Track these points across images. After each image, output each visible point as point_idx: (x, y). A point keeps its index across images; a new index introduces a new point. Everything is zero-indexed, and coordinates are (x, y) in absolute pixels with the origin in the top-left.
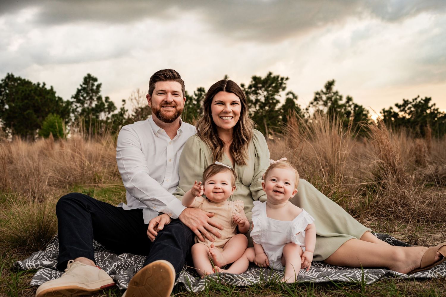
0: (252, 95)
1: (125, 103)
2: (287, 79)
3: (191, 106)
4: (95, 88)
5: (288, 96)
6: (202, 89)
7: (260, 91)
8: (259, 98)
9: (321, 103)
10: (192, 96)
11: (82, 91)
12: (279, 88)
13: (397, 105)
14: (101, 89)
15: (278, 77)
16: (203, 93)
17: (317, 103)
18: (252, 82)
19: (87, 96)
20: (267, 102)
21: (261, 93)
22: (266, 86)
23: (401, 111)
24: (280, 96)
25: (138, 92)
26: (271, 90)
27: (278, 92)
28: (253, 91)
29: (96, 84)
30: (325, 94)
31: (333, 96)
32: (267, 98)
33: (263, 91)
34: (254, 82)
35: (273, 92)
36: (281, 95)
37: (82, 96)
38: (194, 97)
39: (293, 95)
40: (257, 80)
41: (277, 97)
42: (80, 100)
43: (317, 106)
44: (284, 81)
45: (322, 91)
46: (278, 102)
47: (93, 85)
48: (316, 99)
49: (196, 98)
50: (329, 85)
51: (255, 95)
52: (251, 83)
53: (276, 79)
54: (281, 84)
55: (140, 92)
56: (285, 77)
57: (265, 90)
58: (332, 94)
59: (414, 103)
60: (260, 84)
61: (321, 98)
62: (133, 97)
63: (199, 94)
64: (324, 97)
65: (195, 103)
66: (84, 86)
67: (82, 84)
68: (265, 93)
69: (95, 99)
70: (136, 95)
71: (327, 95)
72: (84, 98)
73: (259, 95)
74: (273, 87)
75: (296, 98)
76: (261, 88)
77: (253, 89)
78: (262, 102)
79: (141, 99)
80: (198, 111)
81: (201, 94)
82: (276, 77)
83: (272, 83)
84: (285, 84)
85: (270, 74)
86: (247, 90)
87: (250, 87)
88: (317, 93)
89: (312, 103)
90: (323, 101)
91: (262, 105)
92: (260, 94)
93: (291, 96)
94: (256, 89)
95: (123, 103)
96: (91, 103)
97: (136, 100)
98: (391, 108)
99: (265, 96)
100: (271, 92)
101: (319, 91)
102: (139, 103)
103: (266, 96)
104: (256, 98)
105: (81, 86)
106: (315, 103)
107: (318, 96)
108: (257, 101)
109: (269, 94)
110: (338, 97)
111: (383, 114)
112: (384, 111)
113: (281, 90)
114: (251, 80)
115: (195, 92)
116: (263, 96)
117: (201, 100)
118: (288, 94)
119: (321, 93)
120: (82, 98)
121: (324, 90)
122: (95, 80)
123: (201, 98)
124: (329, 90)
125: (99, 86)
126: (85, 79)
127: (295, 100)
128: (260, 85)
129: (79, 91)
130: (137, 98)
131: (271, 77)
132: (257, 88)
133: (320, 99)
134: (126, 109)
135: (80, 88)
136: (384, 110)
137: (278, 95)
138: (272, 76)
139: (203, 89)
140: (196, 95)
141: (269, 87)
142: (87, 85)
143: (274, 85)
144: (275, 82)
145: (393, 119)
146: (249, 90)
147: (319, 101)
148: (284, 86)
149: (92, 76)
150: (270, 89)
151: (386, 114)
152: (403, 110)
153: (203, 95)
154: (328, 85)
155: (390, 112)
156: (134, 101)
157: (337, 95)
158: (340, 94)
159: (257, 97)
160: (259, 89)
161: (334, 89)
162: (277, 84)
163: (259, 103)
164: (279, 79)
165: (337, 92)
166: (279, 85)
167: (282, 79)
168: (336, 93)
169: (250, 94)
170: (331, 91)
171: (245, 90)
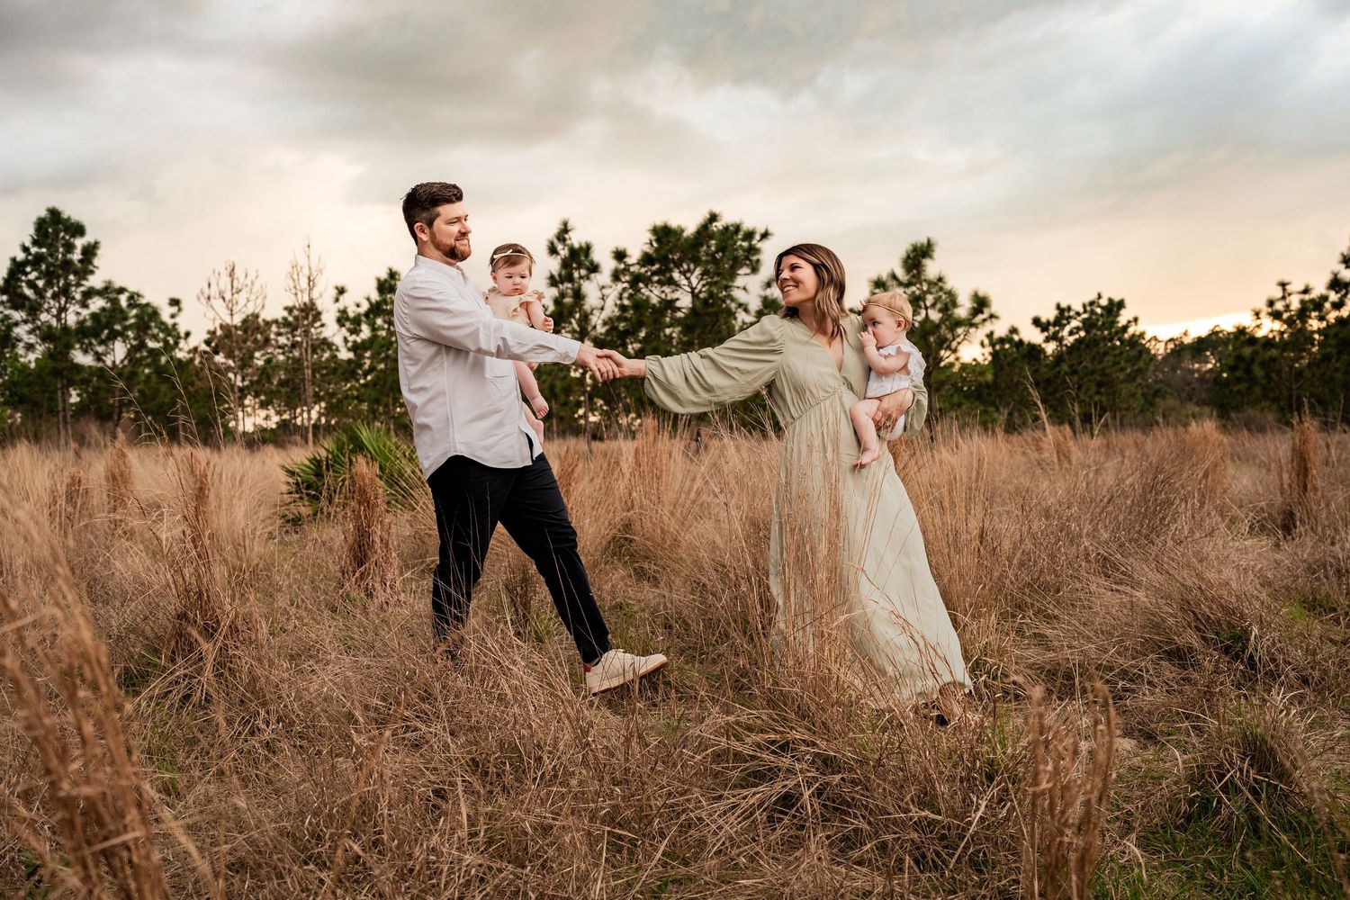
1: (180, 310)
2: (765, 235)
4: (76, 256)
5: (768, 292)
7: (676, 275)
8: (673, 296)
11: (28, 269)
12: (741, 266)
13: (1036, 322)
14: (96, 261)
15: (738, 228)
18: (650, 243)
19: (49, 284)
21: (682, 282)
23: (1048, 339)
24: (745, 288)
25: (232, 274)
27: (736, 276)
28: (656, 273)
29: (79, 243)
30: (905, 285)
31: (927, 292)
33: (687, 274)
34: (656, 245)
35: (722, 278)
36: (749, 287)
37: (32, 285)
40: (670, 239)
41: (736, 293)
42: (26, 298)
44: (757, 244)
45: (894, 277)
46: (742, 305)
47: (70, 248)
50: (917, 256)
51: (661, 288)
52: (647, 249)
53: (732, 233)
54: (748, 251)
55: (239, 273)
56: (760, 230)
58: (926, 286)
59: (1085, 316)
60: (676, 250)
62: (214, 291)
66: (34, 250)
67: (28, 243)
68: (696, 280)
69: (78, 296)
70: (225, 281)
71: (912, 290)
72: (40, 293)
73: (672, 286)
76: (678, 265)
77: (655, 266)
79: (242, 298)
82: (732, 229)
83: (721, 249)
84: (759, 251)
85: (713, 218)
86: (634, 269)
87: (646, 259)
88: (878, 282)
94: (665, 267)
95: (175, 309)
96: (63, 309)
97: (224, 298)
98: (1014, 330)
99: (693, 292)
100: (715, 279)
101: (884, 277)
102: (236, 309)
103: (699, 290)
104: (663, 296)
105: (26, 249)
108: (667, 304)
109: (710, 285)
110: (945, 296)
111: (990, 349)
112: (993, 339)
113: (743, 271)
114: (649, 236)
116: (687, 290)
119: (891, 283)
120: (29, 292)
121: (901, 273)
122: (79, 230)
124: (914, 274)
125: (90, 251)
126: (41, 225)
128: (677, 255)
129: (17, 268)
130: (228, 296)
131: (714, 228)
132: (669, 265)
134: (182, 330)
135: (21, 256)
136: (990, 336)
137: (738, 286)
138: (717, 226)
142: (49, 247)
144: (730, 246)
146: (643, 271)
148: (755, 257)
149: (65, 216)
151: (998, 347)
152: (1055, 337)
154: (911, 254)
156: (218, 303)
157: (941, 289)
159: (666, 293)
160: (673, 266)
161: (931, 269)
163: (672, 314)
164: (741, 235)
165: (940, 279)
166: (740, 255)
167: (749, 235)
168: (937, 284)
169: (645, 284)
170: (922, 278)
171: (626, 270)
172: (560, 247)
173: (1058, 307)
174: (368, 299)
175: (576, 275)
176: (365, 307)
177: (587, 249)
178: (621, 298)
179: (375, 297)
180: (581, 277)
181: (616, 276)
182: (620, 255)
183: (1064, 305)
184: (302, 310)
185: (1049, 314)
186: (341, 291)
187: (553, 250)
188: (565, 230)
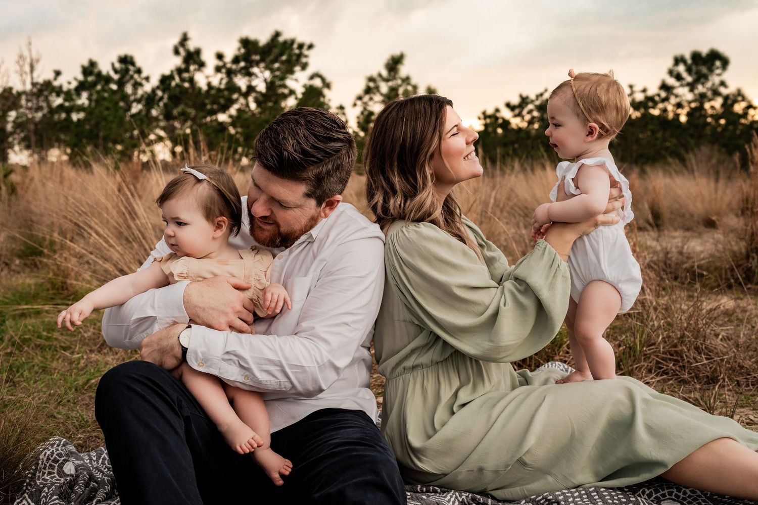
0: (239, 76)
2: (311, 47)
3: (106, 95)
5: (311, 82)
6: (129, 59)
7: (255, 70)
8: (254, 83)
9: (378, 98)
10: (108, 72)
12: (295, 65)
13: (508, 105)
15: (293, 42)
16: (131, 68)
17: (371, 99)
18: (239, 49)
20: (270, 93)
21: (259, 74)
22: (268, 60)
23: (515, 116)
24: (296, 80)
26: (278, 69)
27: (292, 72)
28: (243, 68)
30: (387, 80)
31: (400, 86)
32: (271, 86)
33: (263, 69)
34: (243, 51)
35: (282, 73)
36: (299, 79)
38: (112, 74)
39: (323, 79)
40: (250, 47)
41: (290, 83)
43: (371, 103)
44: (305, 52)
45: (380, 75)
46: (292, 92)
48: (368, 91)
49: (116, 77)
50: (394, 64)
51: (247, 78)
52: (237, 53)
53: (289, 44)
54: (299, 56)
56: (307, 42)
57: (267, 68)
58: (399, 82)
59: (538, 103)
60: (256, 54)
61: (377, 88)
63: (122, 69)
64: (384, 88)
65: (114, 87)
68: (267, 74)
71: (390, 84)
73: (253, 77)
74: (283, 63)
75: (327, 85)
76: (257, 64)
77: (242, 64)
78: (260, 93)
80: (122, 104)
81: (127, 70)
82: (289, 42)
83: (282, 54)
84: (306, 56)
85: (277, 34)
86: (229, 66)
87: (236, 60)
88: (371, 79)
89: (360, 98)
90: (382, 94)
91: (261, 98)
92: (257, 76)
93: (317, 83)
94: (248, 64)
98: (497, 110)
99: (265, 80)
100: (277, 73)
101: (374, 74)
103: (269, 80)
104: (248, 83)
106: (366, 98)
107: (372, 85)
108: (251, 89)
109: (274, 77)
110: (410, 88)
111: (483, 122)
112: (485, 116)
113: (297, 68)
114: (237, 45)
115: (113, 65)
116: (262, 79)
117: (128, 81)
118: (312, 78)
119: (378, 79)
121: (385, 73)
123: (128, 77)
124: (392, 73)
127: (326, 91)
128: (257, 58)
131: (278, 41)
132: (251, 63)
133: (375, 91)
136: (484, 113)
137: (292, 79)
138: (281, 39)
139: (132, 58)
140: (116, 71)
141: (276, 60)
143: (284, 58)
144: (287, 52)
145: (500, 131)
146: (234, 67)
147: (374, 94)
148: (304, 60)
150: (276, 65)
151: (488, 121)
152: (520, 115)
153: (131, 73)
154: (391, 62)
155: (497, 119)
157: (409, 84)
158: (414, 81)
159: (250, 81)
160: (254, 64)
161: (404, 70)
162: (290, 56)
163: (254, 95)
164: (295, 46)
165: (408, 78)
166: (294, 58)
167: (301, 46)
168: (407, 80)
169: (236, 75)
170: (397, 76)
171: (224, 66)
172: (181, 50)
173: (521, 96)
174: (76, 79)
175: (192, 68)
176: (74, 84)
177: (198, 52)
178: (220, 83)
179: (81, 77)
180: (195, 70)
181: (218, 69)
182: (220, 56)
183: (524, 95)
184: (42, 85)
185: (516, 101)
186: (58, 73)
187: (176, 52)
188: (185, 39)
